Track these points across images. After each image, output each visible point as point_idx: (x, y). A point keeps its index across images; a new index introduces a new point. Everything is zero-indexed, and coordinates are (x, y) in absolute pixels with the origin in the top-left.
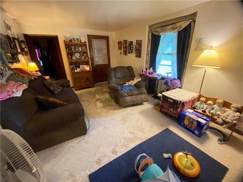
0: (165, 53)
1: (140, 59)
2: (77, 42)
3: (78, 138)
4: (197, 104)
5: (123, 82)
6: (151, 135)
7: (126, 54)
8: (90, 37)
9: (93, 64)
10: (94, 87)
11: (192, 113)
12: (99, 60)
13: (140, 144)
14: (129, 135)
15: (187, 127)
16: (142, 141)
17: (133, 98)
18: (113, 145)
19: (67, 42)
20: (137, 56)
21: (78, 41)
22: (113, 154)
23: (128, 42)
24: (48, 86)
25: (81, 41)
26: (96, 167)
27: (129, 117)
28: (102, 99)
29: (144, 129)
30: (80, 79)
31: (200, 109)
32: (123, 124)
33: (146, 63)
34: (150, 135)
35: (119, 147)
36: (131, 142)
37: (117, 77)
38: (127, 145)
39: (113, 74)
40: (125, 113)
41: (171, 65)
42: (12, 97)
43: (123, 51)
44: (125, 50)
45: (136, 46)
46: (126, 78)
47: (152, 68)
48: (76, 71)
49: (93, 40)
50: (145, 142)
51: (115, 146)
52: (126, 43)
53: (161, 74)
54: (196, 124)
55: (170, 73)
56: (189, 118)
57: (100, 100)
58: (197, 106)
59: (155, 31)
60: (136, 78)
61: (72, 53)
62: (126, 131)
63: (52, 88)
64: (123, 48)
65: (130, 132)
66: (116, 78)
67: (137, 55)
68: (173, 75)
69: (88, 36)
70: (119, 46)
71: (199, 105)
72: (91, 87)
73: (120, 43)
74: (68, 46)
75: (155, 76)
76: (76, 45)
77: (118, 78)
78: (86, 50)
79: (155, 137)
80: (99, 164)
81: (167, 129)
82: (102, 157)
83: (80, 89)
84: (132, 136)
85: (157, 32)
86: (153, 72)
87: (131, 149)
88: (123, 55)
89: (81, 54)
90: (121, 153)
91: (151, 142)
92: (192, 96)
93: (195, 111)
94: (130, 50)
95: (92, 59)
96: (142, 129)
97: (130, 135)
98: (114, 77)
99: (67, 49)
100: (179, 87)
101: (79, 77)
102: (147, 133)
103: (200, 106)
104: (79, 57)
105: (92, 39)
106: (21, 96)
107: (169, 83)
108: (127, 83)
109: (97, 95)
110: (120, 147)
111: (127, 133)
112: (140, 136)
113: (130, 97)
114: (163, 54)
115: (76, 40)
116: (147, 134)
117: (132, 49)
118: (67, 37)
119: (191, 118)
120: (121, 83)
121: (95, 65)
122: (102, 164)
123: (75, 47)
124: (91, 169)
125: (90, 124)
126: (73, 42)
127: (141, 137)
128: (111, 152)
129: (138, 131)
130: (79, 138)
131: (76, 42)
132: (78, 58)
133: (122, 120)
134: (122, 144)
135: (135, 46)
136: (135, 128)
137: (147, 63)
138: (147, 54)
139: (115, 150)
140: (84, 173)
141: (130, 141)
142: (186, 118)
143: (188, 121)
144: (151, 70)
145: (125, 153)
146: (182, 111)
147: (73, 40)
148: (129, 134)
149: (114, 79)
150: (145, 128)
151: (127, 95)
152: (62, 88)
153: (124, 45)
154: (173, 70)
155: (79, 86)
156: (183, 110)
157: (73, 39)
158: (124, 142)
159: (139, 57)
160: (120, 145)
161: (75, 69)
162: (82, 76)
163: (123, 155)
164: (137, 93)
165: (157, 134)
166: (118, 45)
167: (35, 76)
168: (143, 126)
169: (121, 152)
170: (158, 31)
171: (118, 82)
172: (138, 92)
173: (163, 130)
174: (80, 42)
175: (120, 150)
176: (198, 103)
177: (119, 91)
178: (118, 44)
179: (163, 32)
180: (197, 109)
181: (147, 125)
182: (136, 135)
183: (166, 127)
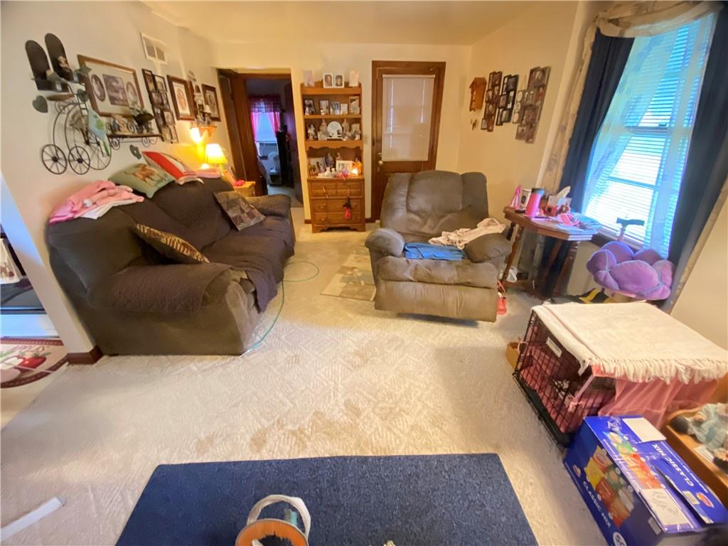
0: (640, 125)
1: (529, 145)
2: (336, 87)
3: (217, 359)
4: (708, 413)
5: (433, 228)
6: (406, 447)
7: (490, 128)
8: (380, 70)
9: (376, 157)
10: (364, 231)
11: (646, 447)
12: (399, 148)
13: (345, 458)
14: (339, 412)
15: (590, 493)
16: (362, 450)
17: (432, 294)
18: (273, 417)
19: (309, 87)
20: (519, 136)
21: (339, 83)
22: (251, 446)
23: (503, 78)
24: (225, 207)
25: (347, 84)
26: (189, 453)
27: (389, 351)
28: (356, 270)
29: (402, 416)
30: (327, 199)
31: (710, 444)
32: (349, 369)
33: (549, 168)
34: (403, 447)
35: (281, 432)
36: (323, 435)
37: (414, 207)
38: (305, 439)
39: (402, 196)
40: (387, 334)
41: (654, 184)
42: (79, 218)
43: (483, 117)
44: (489, 111)
45: (527, 93)
46: (449, 216)
47: (567, 190)
48: (321, 176)
49: (388, 78)
50: (364, 460)
51: (273, 425)
52: (497, 82)
53: (594, 222)
54: (630, 507)
55: (640, 223)
56: (610, 463)
57: (349, 273)
58: (699, 423)
59: (611, 21)
60: (486, 221)
61: (320, 121)
62: (340, 395)
63: (231, 214)
64: (484, 104)
65: (347, 404)
66: (409, 210)
67: (523, 130)
68: (652, 236)
69: (375, 64)
70: (472, 98)
71: (714, 420)
72: (355, 230)
73: (477, 85)
74: (311, 102)
75: (562, 227)
76: (333, 98)
77: (416, 213)
78: (358, 112)
79: (414, 463)
80: (199, 451)
81: (494, 458)
82: (222, 435)
83: (325, 229)
84: (345, 418)
85: (616, 22)
86: (567, 209)
87: (307, 457)
88: (482, 129)
89: (345, 124)
90: (271, 453)
91: (384, 474)
92: (690, 363)
93: (673, 443)
94: (505, 112)
95: (377, 142)
96: (397, 409)
97: (341, 414)
98: (405, 208)
99: (307, 109)
100: (656, 297)
101: (324, 194)
102: (401, 435)
103: (716, 428)
104: (339, 134)
105: (384, 76)
106: (99, 218)
107: (607, 267)
108: (443, 233)
109: (352, 257)
110: (285, 434)
111: (336, 404)
112: (369, 433)
113: (420, 285)
114: (629, 127)
115: (334, 82)
116: (399, 437)
117: (509, 106)
118: (311, 72)
119: (615, 465)
120: (426, 229)
121: (384, 162)
122: (206, 455)
123: (330, 104)
124: (175, 454)
125: (270, 333)
126: (325, 86)
127: (370, 435)
128: (251, 436)
129: (377, 410)
130: (220, 357)
131: (334, 86)
132: (335, 136)
133: (357, 354)
134: (297, 428)
135: (524, 92)
136: (375, 396)
137: (554, 170)
138: (562, 129)
139: (265, 436)
140: (156, 453)
141: (325, 433)
142: (595, 456)
143: (603, 475)
144: (562, 199)
145: (278, 462)
146: (596, 414)
147: (326, 80)
148: (343, 408)
149: (401, 213)
150: (408, 414)
151: (411, 278)
152: (262, 217)
153: (490, 93)
154: (657, 209)
155: (323, 220)
156: (599, 413)
157: (326, 77)
158: (306, 427)
159: (527, 141)
160: (290, 427)
161: (322, 168)
162: (334, 192)
163: (269, 463)
164: (453, 278)
165: (431, 456)
166: (472, 93)
167: (199, 178)
168: (408, 402)
169: (273, 452)
170: (622, 18)
171: (414, 228)
172: (458, 276)
173: (473, 452)
174: (343, 86)
175: (277, 443)
176: (712, 411)
177: (390, 257)
178: (470, 90)
179: (644, 23)
180: (694, 436)
181: (425, 406)
182: (358, 421)
183: (497, 447)
